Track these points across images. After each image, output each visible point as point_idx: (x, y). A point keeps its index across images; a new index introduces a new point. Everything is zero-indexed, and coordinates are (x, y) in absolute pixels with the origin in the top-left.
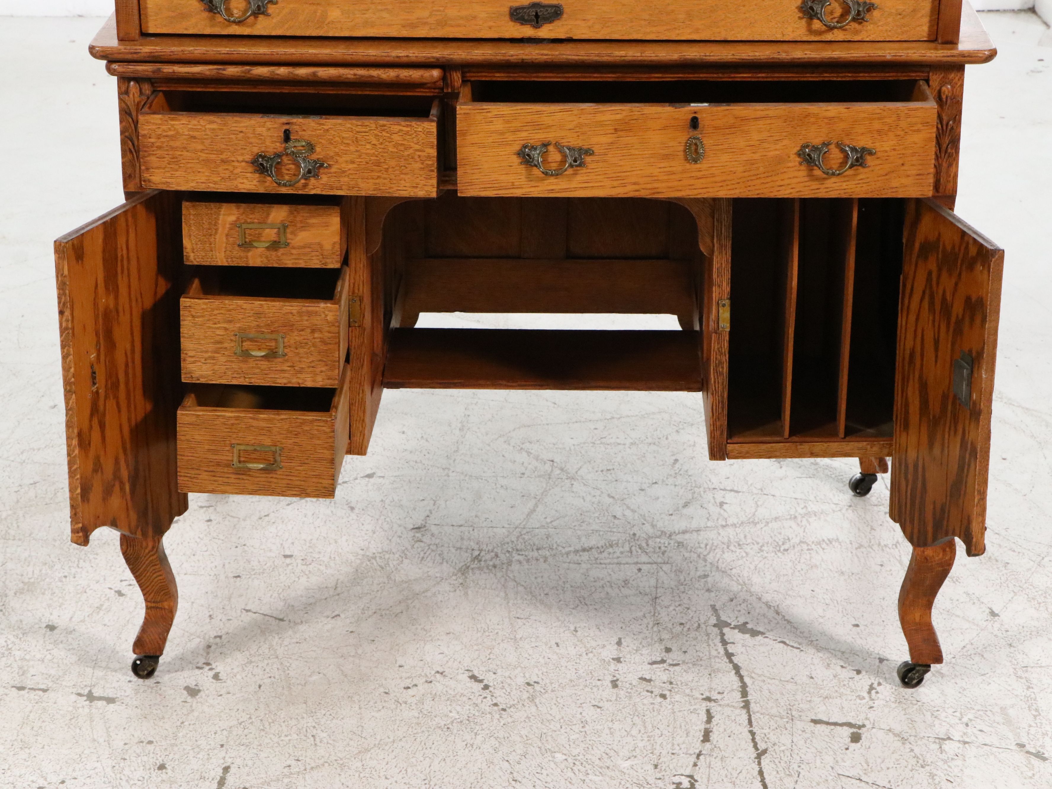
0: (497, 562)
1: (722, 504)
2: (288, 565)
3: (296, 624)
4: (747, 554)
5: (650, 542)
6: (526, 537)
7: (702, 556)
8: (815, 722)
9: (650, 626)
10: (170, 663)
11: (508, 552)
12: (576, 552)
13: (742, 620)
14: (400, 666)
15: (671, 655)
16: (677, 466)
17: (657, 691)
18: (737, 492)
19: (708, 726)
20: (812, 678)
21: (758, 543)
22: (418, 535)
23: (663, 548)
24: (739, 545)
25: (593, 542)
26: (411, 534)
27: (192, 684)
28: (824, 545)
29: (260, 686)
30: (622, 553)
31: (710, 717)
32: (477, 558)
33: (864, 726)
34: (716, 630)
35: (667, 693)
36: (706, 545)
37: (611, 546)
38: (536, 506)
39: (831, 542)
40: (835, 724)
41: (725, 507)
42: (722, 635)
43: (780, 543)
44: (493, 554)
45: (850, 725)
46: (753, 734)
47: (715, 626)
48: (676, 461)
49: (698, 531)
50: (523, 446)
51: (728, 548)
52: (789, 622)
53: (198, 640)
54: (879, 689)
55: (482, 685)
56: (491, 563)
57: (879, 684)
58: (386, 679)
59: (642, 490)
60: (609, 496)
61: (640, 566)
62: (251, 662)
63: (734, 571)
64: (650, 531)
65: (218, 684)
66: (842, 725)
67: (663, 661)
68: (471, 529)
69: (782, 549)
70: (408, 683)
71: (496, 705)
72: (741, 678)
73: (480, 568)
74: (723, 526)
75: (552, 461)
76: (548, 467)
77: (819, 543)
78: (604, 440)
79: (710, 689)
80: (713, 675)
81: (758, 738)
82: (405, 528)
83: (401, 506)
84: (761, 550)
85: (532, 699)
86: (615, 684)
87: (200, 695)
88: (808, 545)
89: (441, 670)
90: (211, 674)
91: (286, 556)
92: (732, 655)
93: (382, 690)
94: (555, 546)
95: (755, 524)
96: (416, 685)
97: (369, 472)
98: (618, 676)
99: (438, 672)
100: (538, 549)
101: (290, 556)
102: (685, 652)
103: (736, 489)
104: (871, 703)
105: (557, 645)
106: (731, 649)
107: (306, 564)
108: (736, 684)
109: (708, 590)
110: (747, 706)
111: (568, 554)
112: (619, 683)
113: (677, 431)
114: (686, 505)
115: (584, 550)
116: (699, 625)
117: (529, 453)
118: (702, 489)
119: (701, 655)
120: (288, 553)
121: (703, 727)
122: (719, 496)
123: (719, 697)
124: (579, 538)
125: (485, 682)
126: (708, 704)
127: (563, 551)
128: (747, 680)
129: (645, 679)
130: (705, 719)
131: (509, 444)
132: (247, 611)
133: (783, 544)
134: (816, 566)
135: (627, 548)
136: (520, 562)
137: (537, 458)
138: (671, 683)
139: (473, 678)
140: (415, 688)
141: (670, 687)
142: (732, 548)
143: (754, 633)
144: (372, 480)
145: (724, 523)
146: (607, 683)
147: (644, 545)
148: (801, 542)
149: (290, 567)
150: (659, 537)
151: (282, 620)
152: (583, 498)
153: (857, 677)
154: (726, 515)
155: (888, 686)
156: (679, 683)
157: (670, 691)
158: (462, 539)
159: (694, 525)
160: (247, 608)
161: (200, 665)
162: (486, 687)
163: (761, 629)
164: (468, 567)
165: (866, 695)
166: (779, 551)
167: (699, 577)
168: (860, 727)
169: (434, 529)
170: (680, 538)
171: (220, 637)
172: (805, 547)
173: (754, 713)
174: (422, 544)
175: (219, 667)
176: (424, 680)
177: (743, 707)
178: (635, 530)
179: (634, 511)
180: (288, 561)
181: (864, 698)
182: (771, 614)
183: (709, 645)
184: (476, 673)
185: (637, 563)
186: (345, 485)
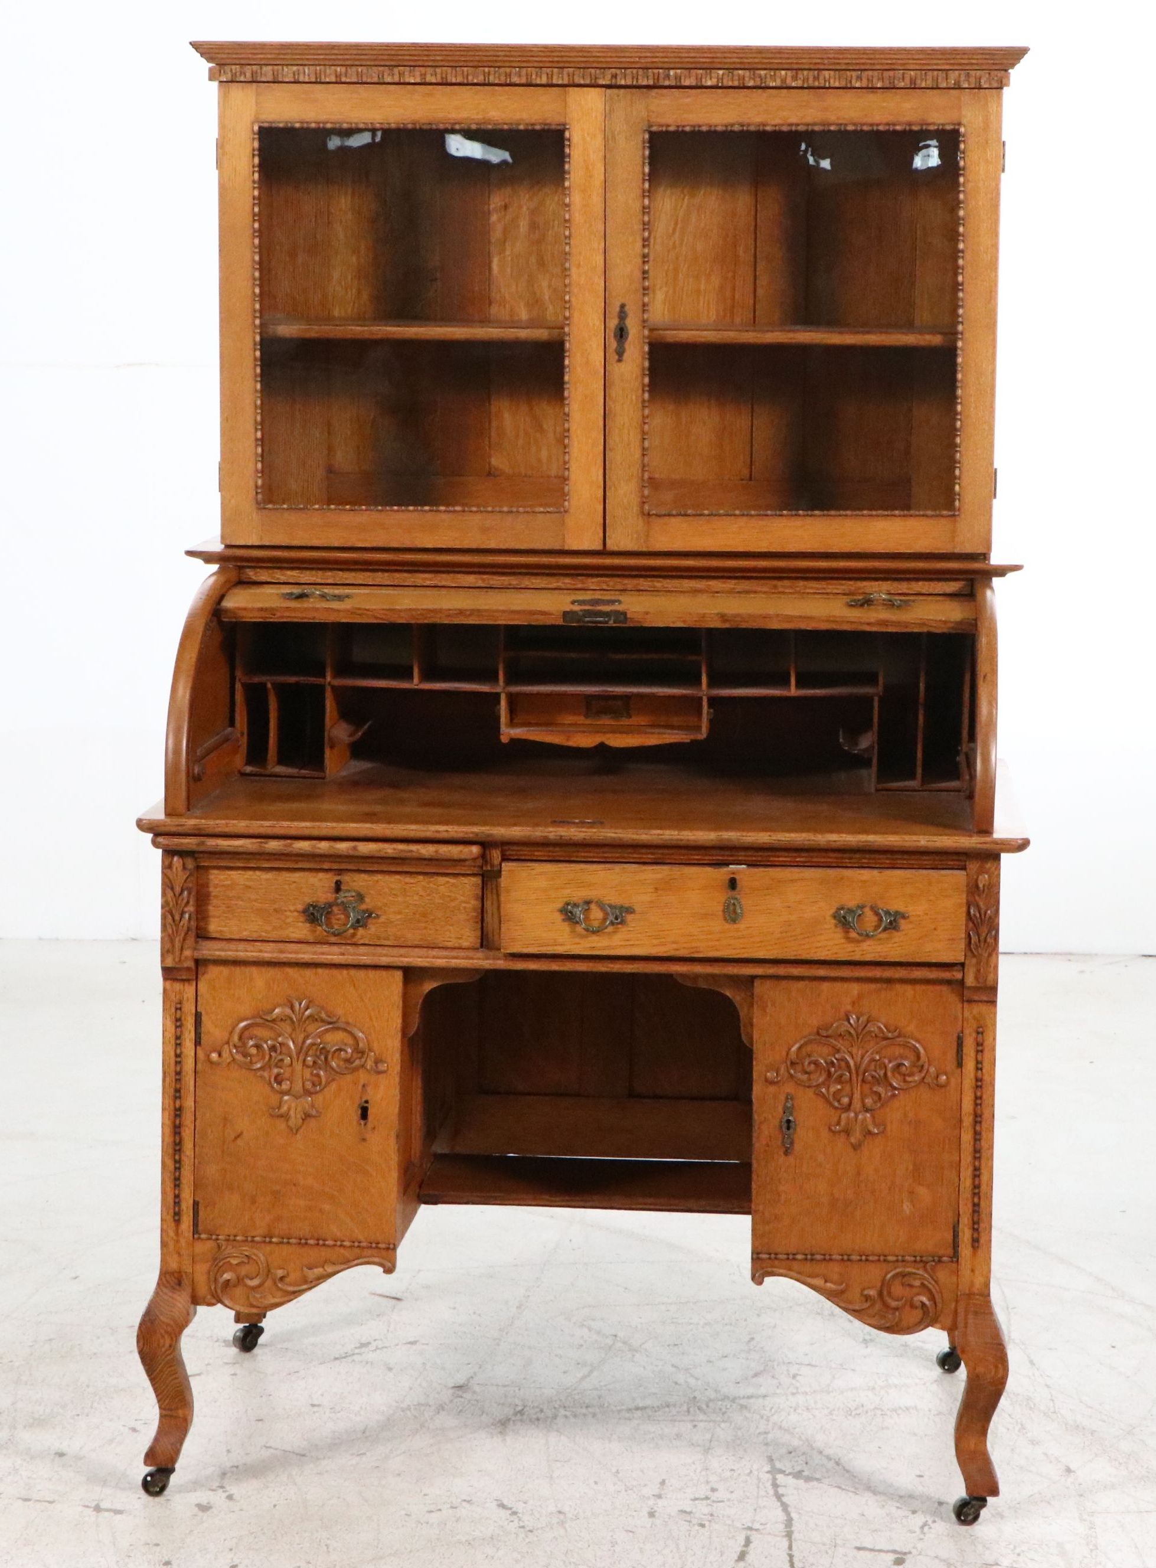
0: (542, 1416)
1: (794, 1377)
2: (314, 1412)
3: (318, 1459)
4: (814, 1416)
5: (711, 1404)
6: (577, 1397)
7: (765, 1417)
8: (859, 1549)
9: (698, 1471)
10: (182, 1485)
11: (555, 1408)
12: (629, 1410)
13: (797, 1468)
14: (425, 1495)
15: (716, 1494)
16: (753, 1343)
17: (695, 1521)
18: (815, 1366)
19: (744, 1549)
20: (863, 1515)
21: (828, 1408)
22: (460, 1393)
23: (724, 1410)
24: (808, 1409)
25: (648, 1402)
26: (451, 1391)
27: (204, 1502)
28: (900, 1412)
29: (275, 1506)
30: (678, 1412)
31: (748, 1542)
32: (521, 1412)
33: (910, 1553)
34: (769, 1476)
35: (707, 1523)
36: (771, 1409)
37: (668, 1406)
38: (591, 1372)
39: (907, 1409)
40: (880, 1551)
41: (798, 1378)
42: (774, 1479)
43: (852, 1409)
44: (538, 1410)
45: (894, 1552)
46: (791, 1556)
47: (768, 1472)
48: (753, 1339)
49: (765, 1396)
50: (585, 1323)
51: (795, 1410)
52: (848, 1471)
53: (213, 1468)
54: (932, 1525)
55: (510, 1512)
56: (535, 1417)
57: (934, 1522)
58: (408, 1504)
59: (710, 1362)
60: (673, 1366)
61: (696, 1423)
62: (267, 1487)
63: (797, 1430)
64: (713, 1395)
65: (231, 1503)
66: (888, 1551)
67: (707, 1498)
68: (517, 1389)
69: (853, 1413)
70: (432, 1508)
71: (523, 1527)
72: (788, 1514)
73: (521, 1421)
74: (793, 1394)
75: (616, 1336)
76: (609, 1341)
77: (895, 1410)
78: (675, 1320)
79: (753, 1521)
80: (758, 1510)
81: (795, 1560)
82: (446, 1386)
83: (443, 1369)
84: (831, 1414)
85: (562, 1523)
86: (651, 1515)
87: (211, 1510)
88: (882, 1410)
89: (468, 1498)
90: (225, 1495)
91: (313, 1405)
92: (783, 1495)
93: (403, 1512)
94: (606, 1405)
95: (828, 1393)
96: (440, 1510)
97: (412, 1339)
98: (656, 1508)
99: (465, 1500)
100: (587, 1407)
101: (319, 1406)
102: (732, 1492)
103: (814, 1363)
104: (922, 1536)
105: (596, 1483)
106: (781, 1491)
107: (334, 1412)
108: (781, 1516)
109: (767, 1444)
110: (789, 1535)
111: (619, 1411)
112: (657, 1514)
113: (758, 1315)
114: (756, 1375)
115: (637, 1409)
116: (751, 1472)
117: (590, 1329)
118: (775, 1364)
119: (748, 1494)
120: (316, 1402)
121: (739, 1549)
122: (793, 1370)
123: (761, 1527)
124: (634, 1399)
125: (514, 1509)
126: (749, 1533)
127: (615, 1409)
128: (794, 1515)
129: (685, 1512)
130: (743, 1543)
131: (570, 1321)
132: (267, 1447)
133: (856, 1409)
134: (887, 1428)
135: (685, 1408)
136: (566, 1417)
137: (599, 1333)
138: (712, 1515)
139: (502, 1506)
140: (439, 1513)
141: (710, 1518)
142: (799, 1411)
143: (808, 1479)
144: (414, 1347)
145: (795, 1391)
146: (645, 1513)
147: (704, 1407)
148: (876, 1408)
149: (317, 1414)
150: (722, 1400)
151: (304, 1455)
152: (644, 1368)
153: (911, 1516)
154: (798, 1384)
155: (943, 1523)
156: (721, 1516)
157: (710, 1521)
158: (506, 1396)
159: (763, 1391)
160: (268, 1445)
161: (214, 1488)
162: (515, 1513)
163: (817, 1476)
164: (509, 1420)
165: (918, 1530)
166: (851, 1415)
167: (759, 1433)
168: (905, 1554)
169: (477, 1388)
170: (743, 1402)
171: (237, 1467)
172: (879, 1412)
173: (795, 1540)
174: (462, 1400)
175: (233, 1490)
176: (449, 1506)
177: (786, 1536)
178: (696, 1394)
179: (697, 1379)
180: (315, 1409)
181: (915, 1532)
182: (830, 1465)
183: (758, 1487)
184: (505, 1503)
185: (693, 1421)
186: (385, 1350)
